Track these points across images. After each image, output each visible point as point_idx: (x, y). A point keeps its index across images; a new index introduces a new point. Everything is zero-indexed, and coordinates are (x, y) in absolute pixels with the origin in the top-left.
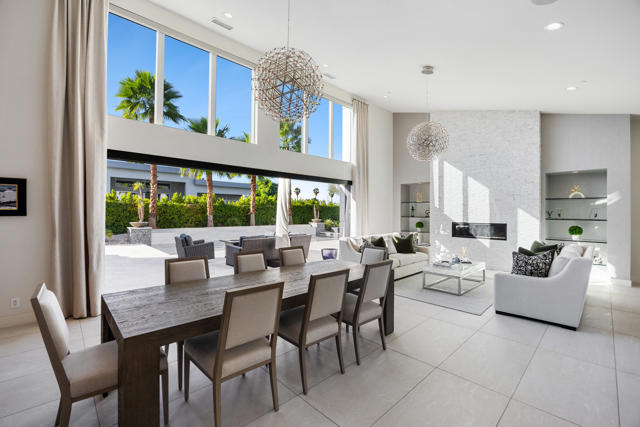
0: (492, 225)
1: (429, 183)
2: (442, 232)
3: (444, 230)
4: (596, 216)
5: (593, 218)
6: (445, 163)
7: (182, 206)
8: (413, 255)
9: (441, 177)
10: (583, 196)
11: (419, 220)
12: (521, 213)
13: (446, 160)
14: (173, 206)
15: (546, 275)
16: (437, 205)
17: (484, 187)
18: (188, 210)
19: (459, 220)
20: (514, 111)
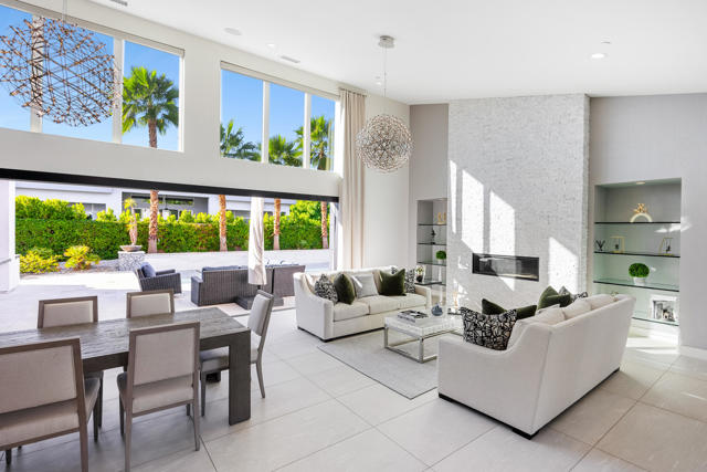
0: (518, 258)
1: (446, 199)
2: (460, 266)
3: (464, 264)
4: (669, 249)
5: (664, 252)
6: (464, 172)
7: (190, 227)
8: (402, 298)
9: (459, 191)
10: (650, 221)
11: (439, 248)
12: (554, 246)
13: (465, 168)
14: (180, 226)
15: (504, 347)
16: (454, 230)
17: (509, 207)
18: (197, 231)
19: (479, 250)
20: (551, 96)
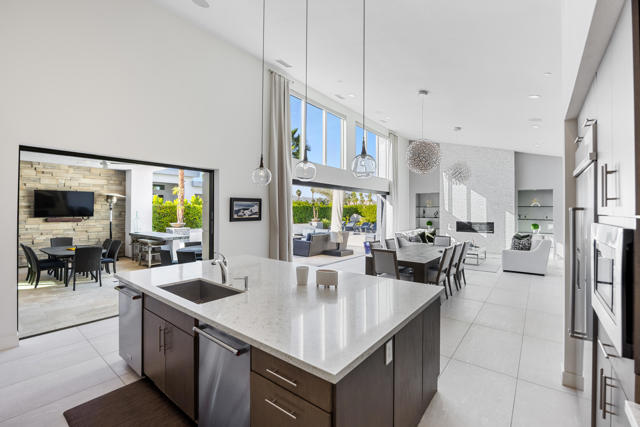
0: (487, 223)
1: (439, 193)
3: (451, 227)
5: (545, 218)
10: (540, 205)
11: (428, 220)
15: (529, 249)
17: (483, 198)
19: (464, 220)
